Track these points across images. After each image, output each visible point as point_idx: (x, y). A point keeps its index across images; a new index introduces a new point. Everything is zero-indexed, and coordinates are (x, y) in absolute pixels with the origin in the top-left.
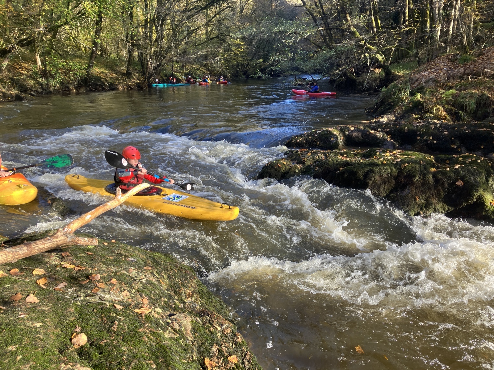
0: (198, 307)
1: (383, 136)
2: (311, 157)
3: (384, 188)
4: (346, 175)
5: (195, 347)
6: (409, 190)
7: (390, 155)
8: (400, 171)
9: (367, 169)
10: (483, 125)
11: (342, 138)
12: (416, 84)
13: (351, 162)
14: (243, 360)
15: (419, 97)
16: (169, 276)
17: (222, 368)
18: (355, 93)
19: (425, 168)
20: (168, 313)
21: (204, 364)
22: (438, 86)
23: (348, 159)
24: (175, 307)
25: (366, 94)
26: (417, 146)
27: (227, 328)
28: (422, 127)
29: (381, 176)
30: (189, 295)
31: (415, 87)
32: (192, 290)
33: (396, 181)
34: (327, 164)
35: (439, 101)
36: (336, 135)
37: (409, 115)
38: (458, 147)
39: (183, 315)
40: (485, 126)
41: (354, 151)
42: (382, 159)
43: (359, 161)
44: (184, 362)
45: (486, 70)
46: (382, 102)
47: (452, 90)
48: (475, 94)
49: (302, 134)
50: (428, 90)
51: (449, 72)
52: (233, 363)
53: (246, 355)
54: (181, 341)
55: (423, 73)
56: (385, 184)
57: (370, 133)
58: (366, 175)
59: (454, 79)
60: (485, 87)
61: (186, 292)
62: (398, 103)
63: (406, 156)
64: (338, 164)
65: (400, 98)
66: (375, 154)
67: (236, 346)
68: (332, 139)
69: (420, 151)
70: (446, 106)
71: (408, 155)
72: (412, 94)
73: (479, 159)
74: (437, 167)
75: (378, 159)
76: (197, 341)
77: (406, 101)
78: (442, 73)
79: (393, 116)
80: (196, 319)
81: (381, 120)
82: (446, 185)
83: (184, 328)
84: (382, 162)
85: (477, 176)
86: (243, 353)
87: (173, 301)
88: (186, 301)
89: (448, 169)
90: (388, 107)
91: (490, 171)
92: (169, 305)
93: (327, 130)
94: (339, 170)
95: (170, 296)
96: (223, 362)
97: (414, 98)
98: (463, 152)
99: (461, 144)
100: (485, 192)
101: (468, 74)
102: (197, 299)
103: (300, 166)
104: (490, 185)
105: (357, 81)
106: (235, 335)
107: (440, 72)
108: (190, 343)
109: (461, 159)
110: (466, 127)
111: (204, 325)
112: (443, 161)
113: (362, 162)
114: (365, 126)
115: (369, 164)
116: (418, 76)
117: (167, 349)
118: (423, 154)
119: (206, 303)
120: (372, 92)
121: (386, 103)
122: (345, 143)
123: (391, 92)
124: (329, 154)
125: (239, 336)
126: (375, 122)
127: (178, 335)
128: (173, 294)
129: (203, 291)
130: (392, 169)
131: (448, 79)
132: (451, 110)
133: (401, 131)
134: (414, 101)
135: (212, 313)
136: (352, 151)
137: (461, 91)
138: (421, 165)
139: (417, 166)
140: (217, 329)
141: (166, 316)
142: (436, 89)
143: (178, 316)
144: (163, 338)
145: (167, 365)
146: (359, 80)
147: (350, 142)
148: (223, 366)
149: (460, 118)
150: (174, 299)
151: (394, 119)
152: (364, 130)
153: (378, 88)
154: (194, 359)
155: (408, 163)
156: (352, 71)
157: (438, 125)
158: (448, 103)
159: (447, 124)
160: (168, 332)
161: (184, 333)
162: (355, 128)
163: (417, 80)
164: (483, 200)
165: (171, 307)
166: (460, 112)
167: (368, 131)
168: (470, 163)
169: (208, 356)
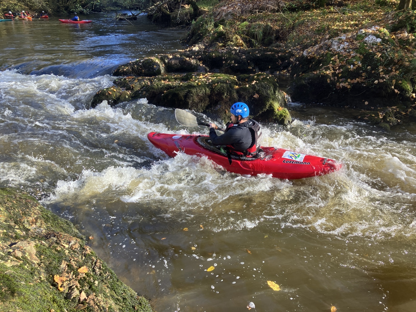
0: (44, 231)
1: (196, 63)
2: (138, 83)
3: (201, 106)
4: (170, 97)
5: (43, 268)
6: (220, 105)
7: (203, 77)
8: (212, 90)
9: (186, 91)
10: (269, 50)
11: (163, 65)
12: (218, 17)
13: (173, 86)
14: (93, 268)
15: (221, 28)
16: (7, 209)
17: (73, 280)
18: (170, 26)
19: (231, 86)
20: (9, 243)
21: (54, 281)
22: (235, 19)
23: (170, 83)
24: (16, 236)
25: (180, 27)
26: (223, 69)
27: (74, 244)
28: (226, 53)
29: (198, 95)
30: (33, 222)
31: (218, 20)
32: (35, 216)
33: (209, 99)
34: (153, 88)
35: (237, 31)
36: (157, 63)
37: (215, 44)
38: (253, 68)
39: (25, 242)
40: (271, 51)
41: (174, 76)
42: (197, 81)
43: (179, 84)
44: (31, 285)
45: (268, 5)
46: (193, 34)
47: (246, 22)
48: (262, 25)
49: (128, 64)
50: (228, 22)
51: (242, 7)
52: (83, 274)
53: (96, 263)
54: (26, 267)
55: (223, 8)
56: (202, 102)
57: (186, 60)
58: (186, 96)
59: (246, 13)
60: (269, 20)
61: (29, 220)
62: (206, 34)
63: (215, 78)
64: (162, 88)
65: (207, 29)
66: (192, 78)
67: (85, 257)
68: (155, 66)
69: (226, 72)
70: (242, 35)
71: (217, 77)
72: (216, 26)
73: (268, 76)
74: (239, 85)
75: (194, 81)
76: (44, 263)
77: (212, 32)
78: (237, 8)
79: (203, 45)
80: (41, 242)
81: (194, 49)
82: (247, 98)
83: (27, 254)
84: (197, 84)
85: (268, 89)
86: (93, 262)
87: (14, 231)
88: (30, 228)
89: (247, 86)
90: (198, 38)
91: (276, 85)
92: (9, 235)
93: (149, 59)
94: (163, 93)
95: (10, 227)
96: (73, 275)
97: (218, 29)
98: (257, 71)
99: (255, 66)
100: (274, 101)
101: (256, 9)
102: (41, 224)
103: (129, 93)
104: (277, 96)
105: (171, 16)
106: (84, 249)
107: (236, 7)
108: (37, 266)
109: (256, 77)
110: (257, 52)
111: (50, 246)
112: (243, 80)
113: (181, 85)
114: (181, 54)
115: (188, 86)
116: (219, 10)
117: (10, 278)
118: (228, 75)
119: (52, 226)
120: (184, 25)
121: (196, 34)
122: (166, 70)
123: (199, 25)
124: (153, 80)
125: (88, 249)
126: (189, 51)
127: (21, 262)
128: (13, 224)
129: (47, 216)
130: (206, 89)
131: (242, 13)
132: (246, 39)
133: (210, 57)
134: (218, 32)
135: (59, 233)
136: (173, 76)
137: (252, 22)
138: (227, 84)
139: (225, 85)
140: (64, 247)
141: (6, 246)
142: (234, 21)
143: (19, 244)
144: (4, 268)
145: (12, 292)
146: (173, 15)
147: (170, 69)
148: (73, 279)
149: (253, 45)
150: (14, 229)
151: (204, 47)
152: (181, 58)
153: (189, 21)
154: (43, 279)
155: (218, 83)
156: (166, 6)
157: (238, 51)
158: (243, 33)
159: (243, 50)
160: (9, 261)
161: (29, 258)
162: (173, 56)
163: (219, 14)
164: (273, 108)
165: (12, 237)
166: (253, 40)
167: (184, 58)
168: (263, 79)
169: (58, 273)
